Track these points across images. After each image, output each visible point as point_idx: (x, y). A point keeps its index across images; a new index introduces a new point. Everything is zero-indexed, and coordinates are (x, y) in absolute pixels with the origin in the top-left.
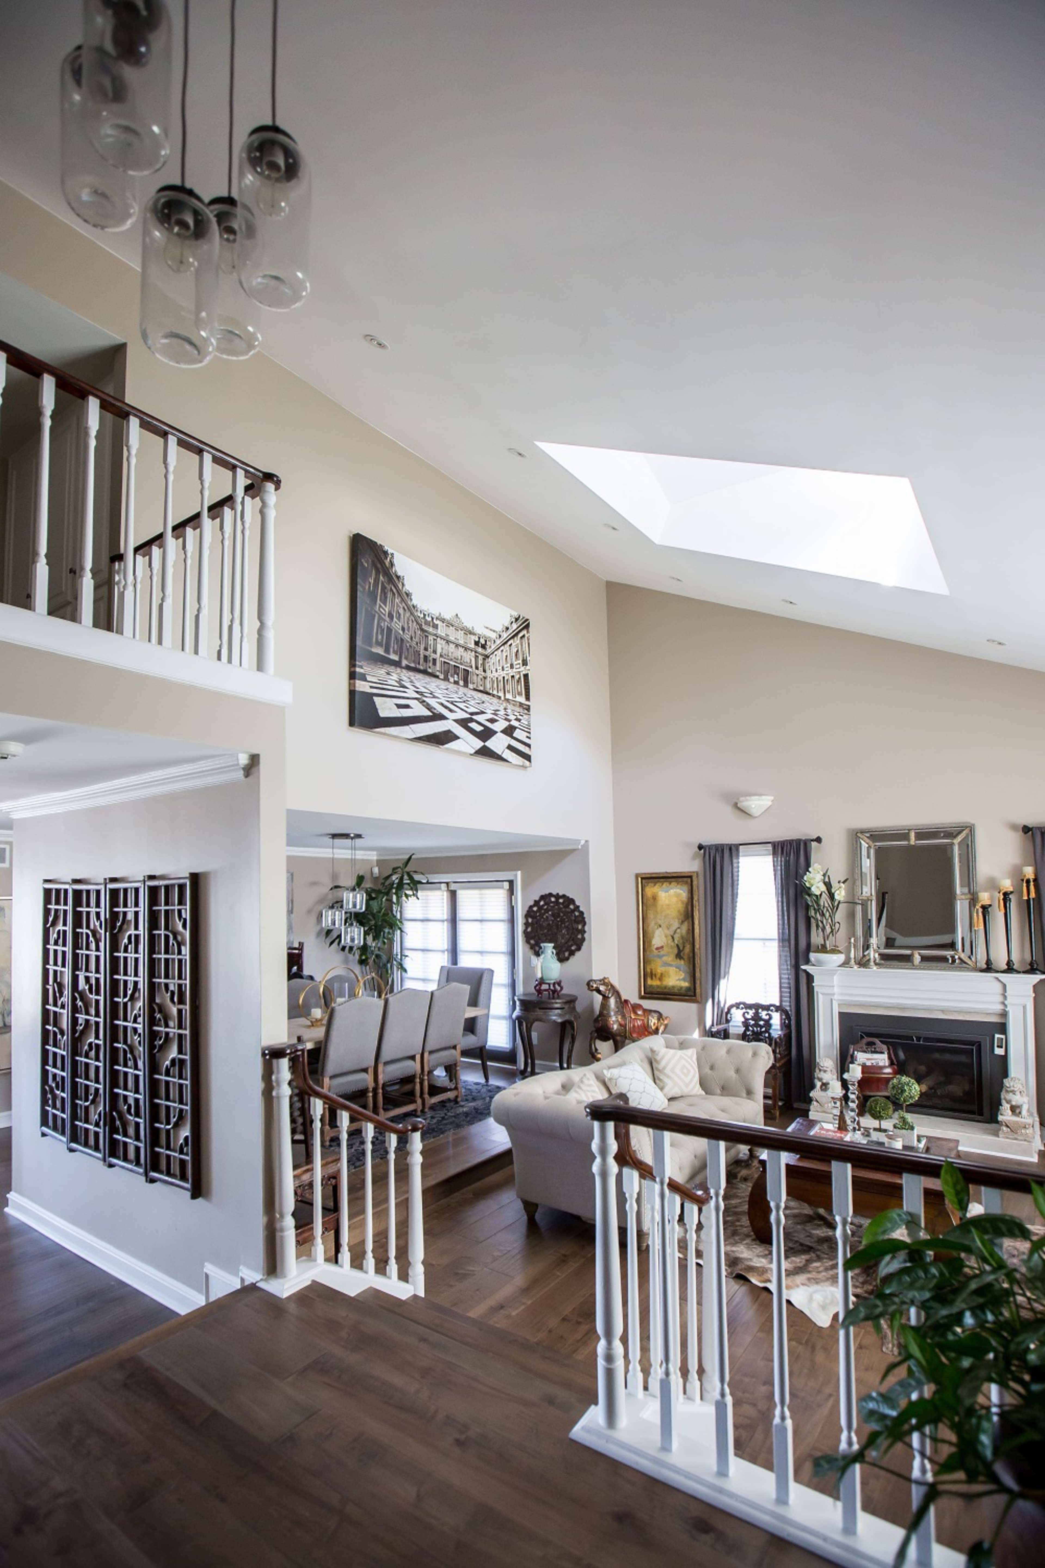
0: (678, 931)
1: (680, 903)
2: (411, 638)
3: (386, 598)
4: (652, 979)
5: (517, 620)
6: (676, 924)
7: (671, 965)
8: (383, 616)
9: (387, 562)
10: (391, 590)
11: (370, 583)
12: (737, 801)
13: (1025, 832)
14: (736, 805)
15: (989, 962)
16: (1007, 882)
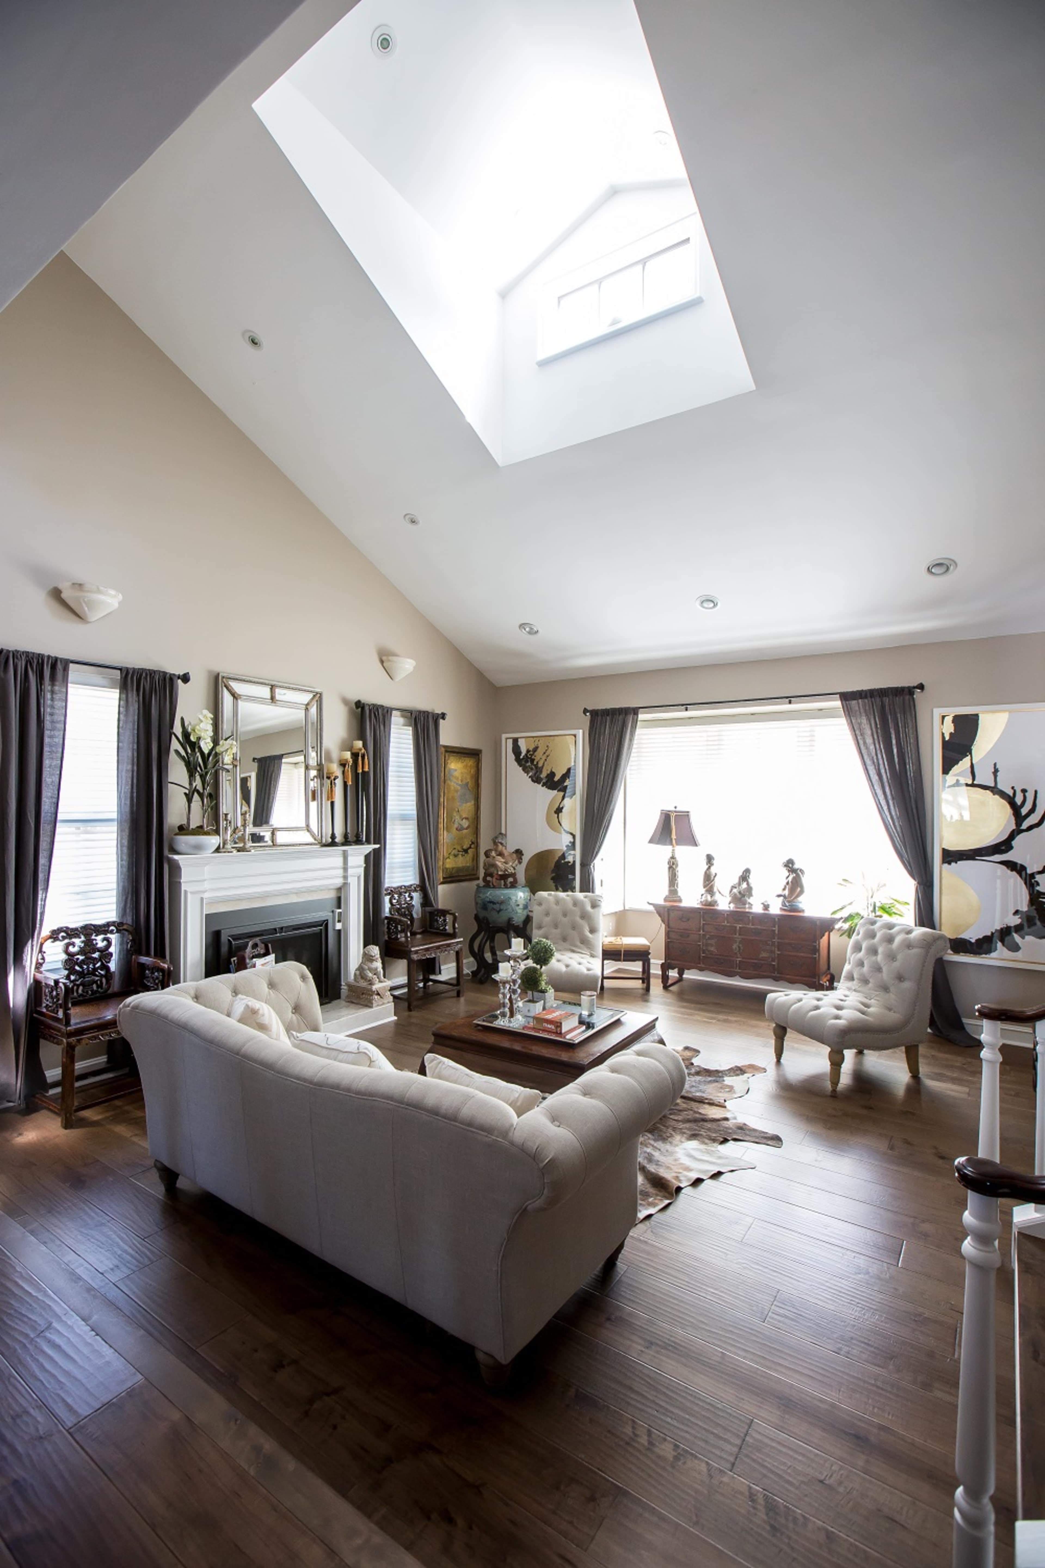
12: (60, 587)
13: (357, 707)
14: (56, 594)
15: (333, 836)
16: (348, 755)
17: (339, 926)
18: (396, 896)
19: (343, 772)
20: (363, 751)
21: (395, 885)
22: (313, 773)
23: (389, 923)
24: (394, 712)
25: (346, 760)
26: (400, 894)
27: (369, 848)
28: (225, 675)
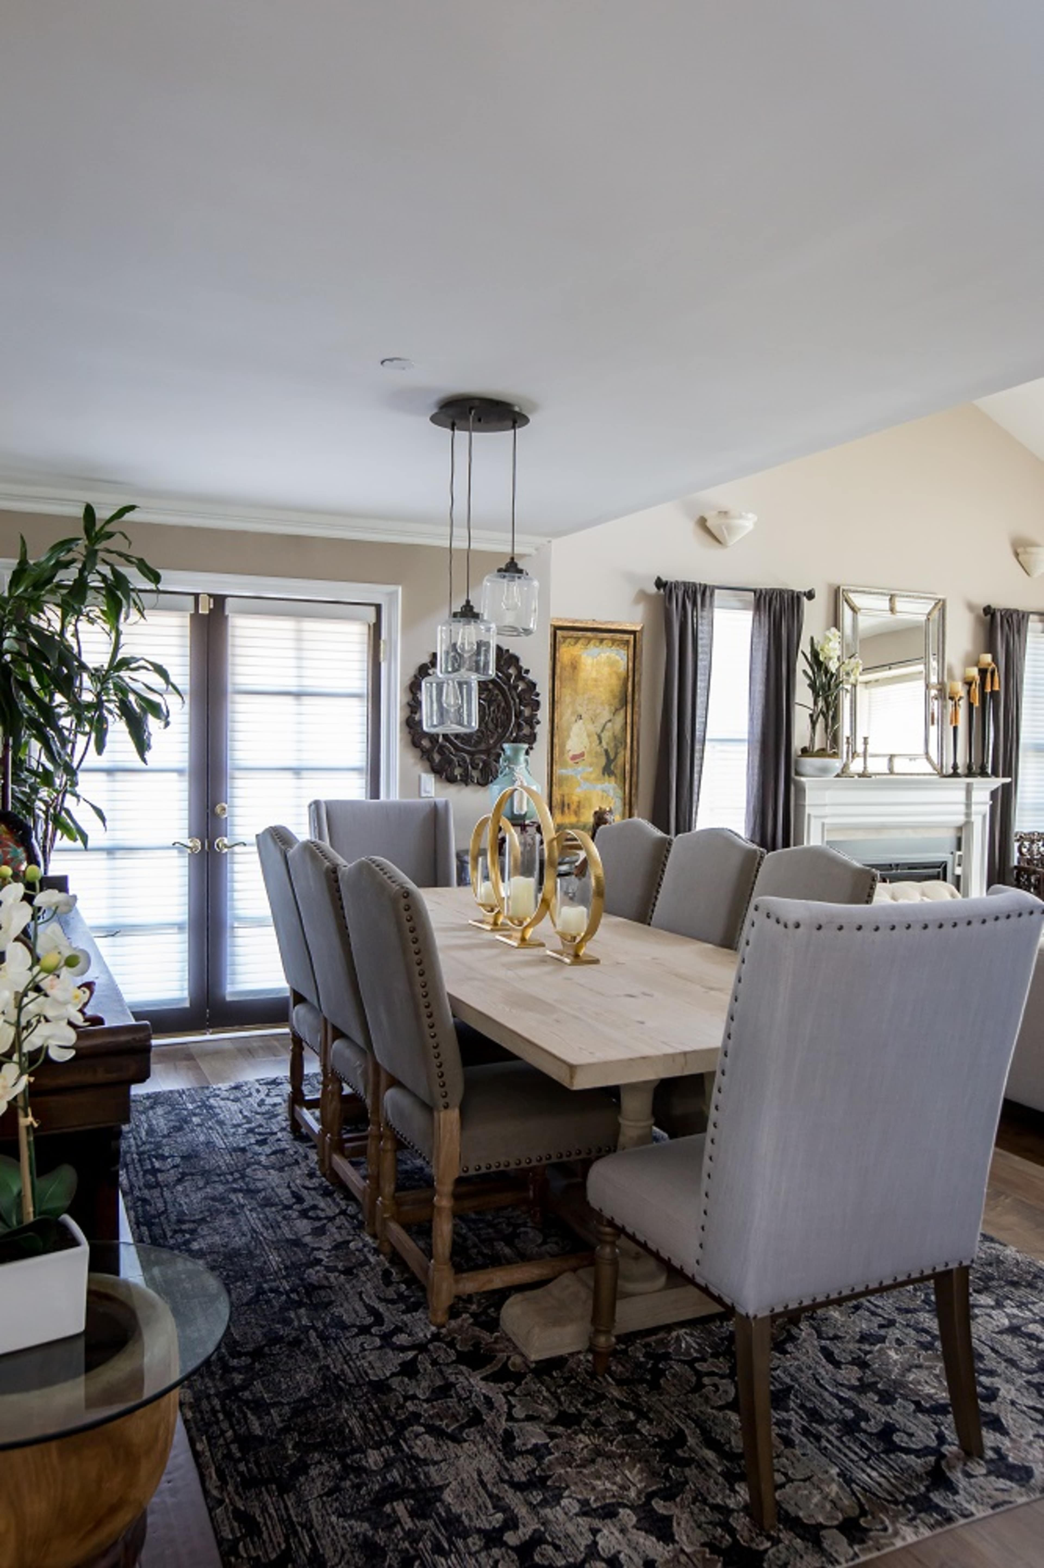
0: (609, 725)
1: (614, 677)
4: (563, 812)
6: (606, 715)
12: (706, 516)
13: (986, 614)
14: (702, 523)
15: (955, 767)
16: (974, 672)
17: (958, 871)
18: (1027, 843)
19: (969, 692)
20: (993, 665)
21: (1026, 831)
22: (933, 692)
23: (1018, 874)
24: (1032, 617)
25: (974, 678)
26: (1032, 842)
27: (997, 782)
28: (846, 588)
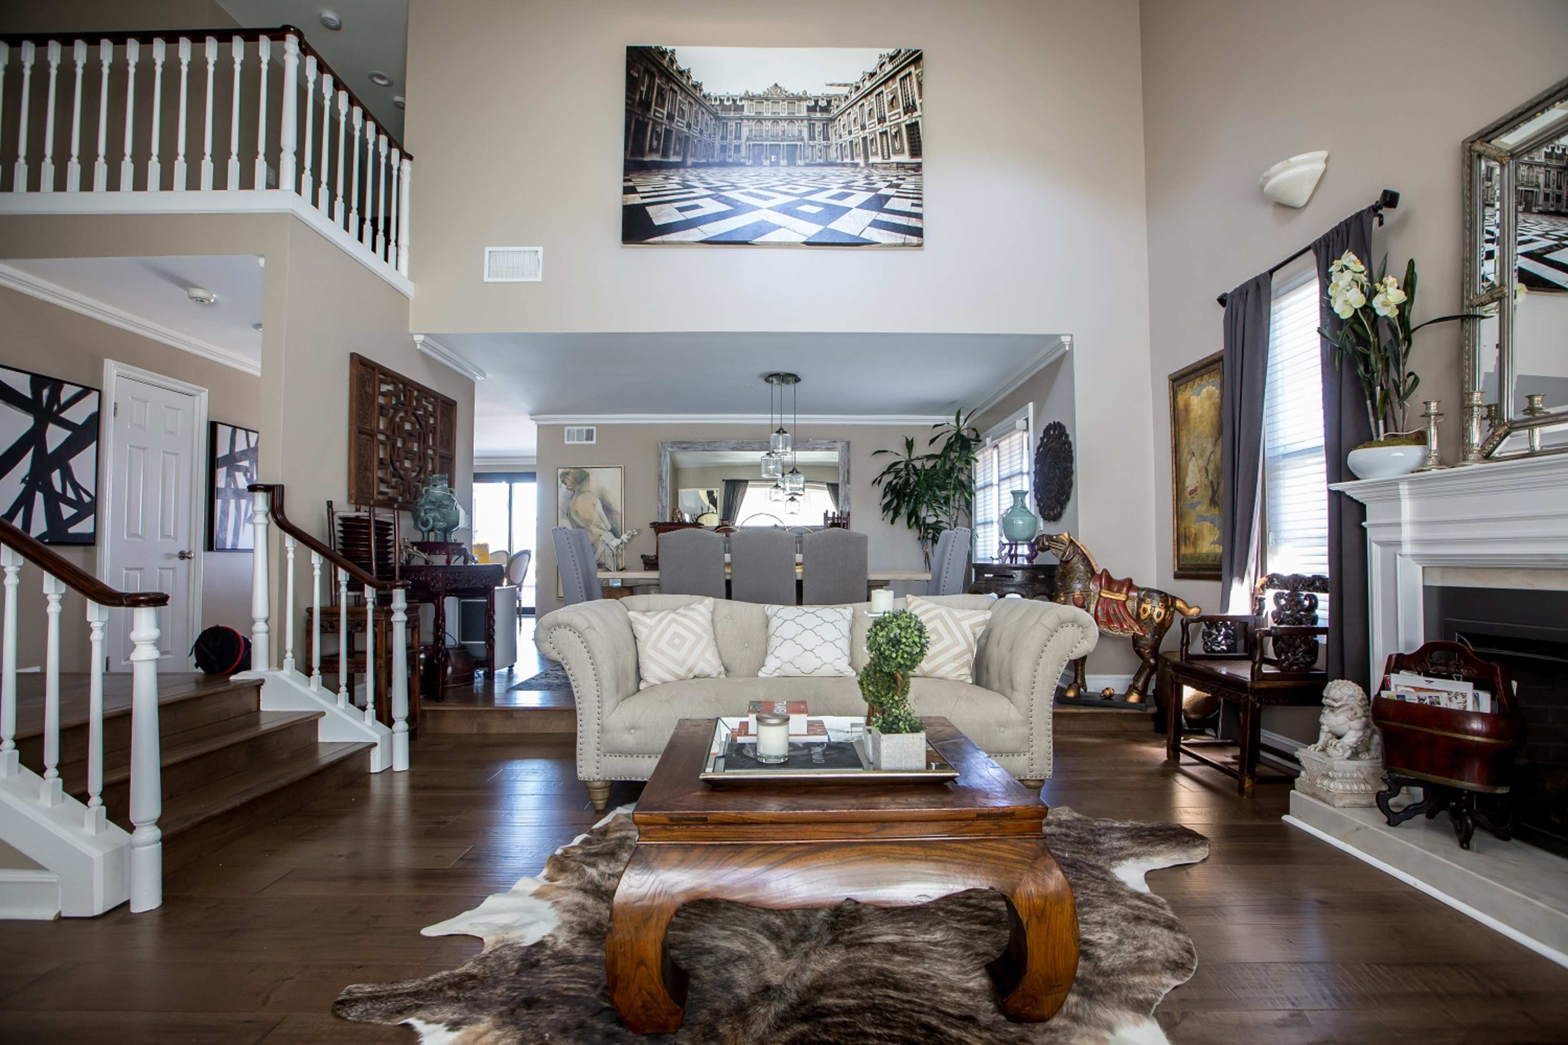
0: (1212, 458)
2: (701, 132)
3: (663, 100)
5: (892, 58)
7: (1204, 519)
8: (659, 120)
9: (666, 62)
10: (672, 89)
11: (642, 92)
